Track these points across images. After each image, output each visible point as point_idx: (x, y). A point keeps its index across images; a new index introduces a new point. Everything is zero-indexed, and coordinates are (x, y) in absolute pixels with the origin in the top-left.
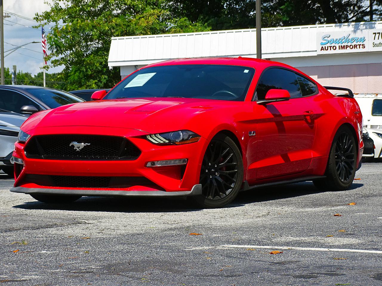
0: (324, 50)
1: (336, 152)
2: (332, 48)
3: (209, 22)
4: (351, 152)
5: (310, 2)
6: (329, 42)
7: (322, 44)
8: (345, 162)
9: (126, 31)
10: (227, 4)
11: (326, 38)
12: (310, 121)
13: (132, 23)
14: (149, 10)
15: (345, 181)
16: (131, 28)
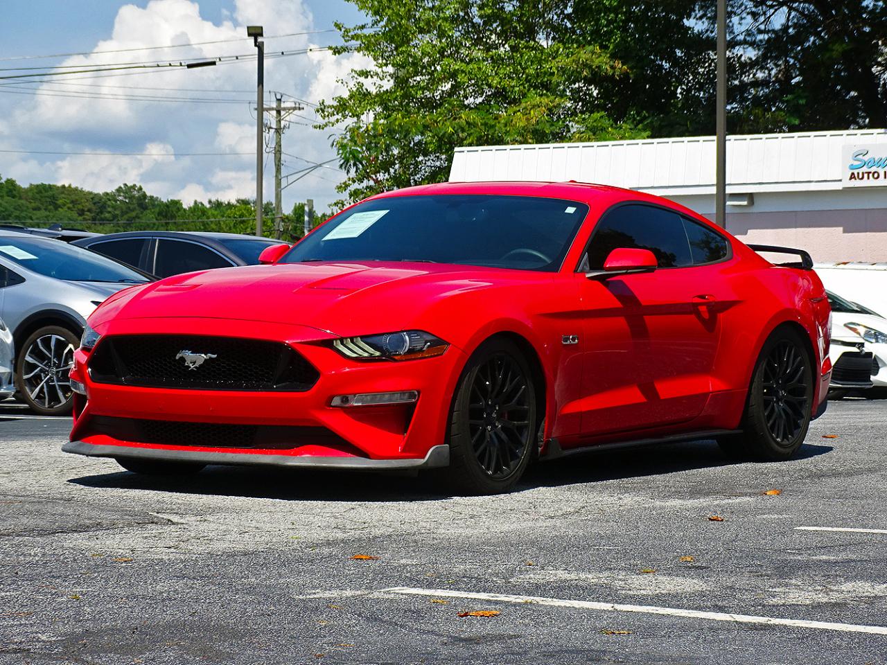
0: (856, 179)
1: (764, 381)
2: (871, 175)
3: (646, 123)
4: (800, 381)
5: (839, 87)
6: (867, 163)
7: (852, 167)
8: (786, 402)
9: (488, 135)
10: (682, 89)
11: (860, 157)
12: (706, 316)
13: (499, 122)
14: (534, 98)
15: (786, 442)
16: (495, 131)
